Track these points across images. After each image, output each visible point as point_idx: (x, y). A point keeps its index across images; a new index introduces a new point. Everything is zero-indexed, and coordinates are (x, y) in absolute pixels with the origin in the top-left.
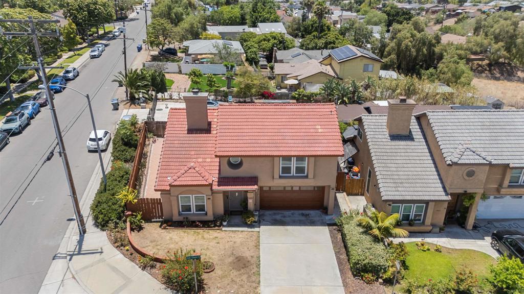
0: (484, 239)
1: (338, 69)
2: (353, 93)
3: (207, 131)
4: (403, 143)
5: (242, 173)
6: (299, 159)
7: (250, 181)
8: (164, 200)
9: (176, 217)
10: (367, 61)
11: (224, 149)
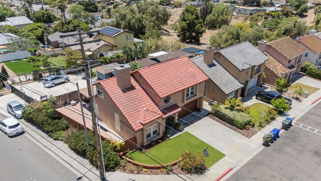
0: (253, 98)
1: (112, 41)
2: (140, 52)
3: (133, 88)
4: (214, 68)
5: (169, 104)
6: (193, 87)
7: (175, 107)
8: (138, 136)
9: (146, 143)
10: (127, 34)
11: (163, 93)
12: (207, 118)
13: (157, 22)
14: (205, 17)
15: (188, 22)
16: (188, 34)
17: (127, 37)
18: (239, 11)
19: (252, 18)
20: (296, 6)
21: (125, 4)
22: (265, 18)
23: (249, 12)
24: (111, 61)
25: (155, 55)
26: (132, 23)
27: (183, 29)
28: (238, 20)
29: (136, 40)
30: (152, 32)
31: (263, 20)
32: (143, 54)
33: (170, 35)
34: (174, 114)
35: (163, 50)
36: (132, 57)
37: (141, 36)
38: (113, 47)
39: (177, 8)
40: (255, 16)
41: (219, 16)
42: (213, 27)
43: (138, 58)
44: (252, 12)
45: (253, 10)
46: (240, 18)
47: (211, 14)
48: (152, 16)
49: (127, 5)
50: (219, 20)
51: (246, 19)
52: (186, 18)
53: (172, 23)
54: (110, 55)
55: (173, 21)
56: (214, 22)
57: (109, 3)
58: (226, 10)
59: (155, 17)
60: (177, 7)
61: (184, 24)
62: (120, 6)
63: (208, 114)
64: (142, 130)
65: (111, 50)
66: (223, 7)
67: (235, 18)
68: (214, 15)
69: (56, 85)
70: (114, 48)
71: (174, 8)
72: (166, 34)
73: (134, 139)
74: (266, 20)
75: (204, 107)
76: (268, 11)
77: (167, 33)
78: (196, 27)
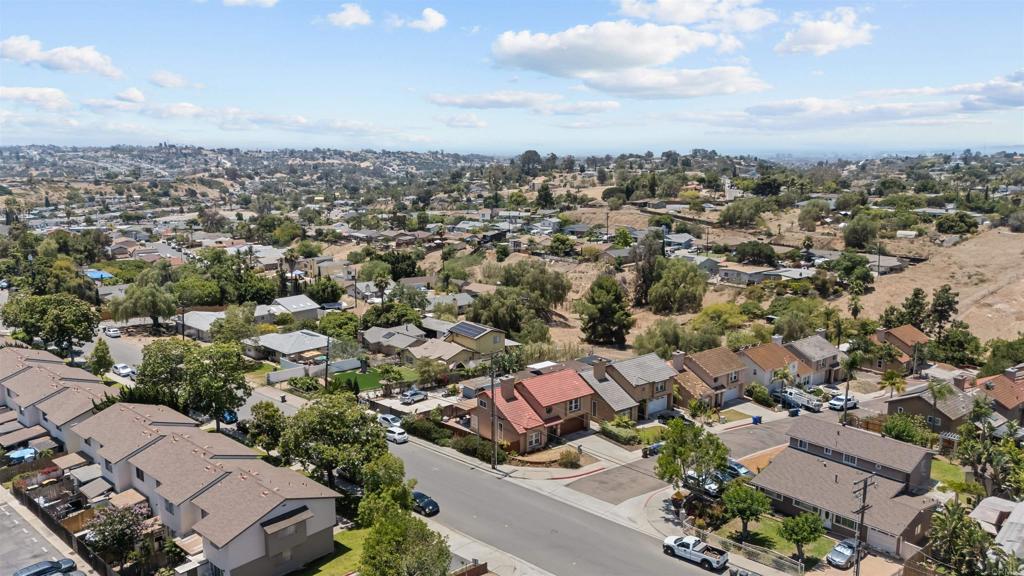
0: (655, 421)
1: (473, 345)
2: (517, 362)
3: (515, 399)
4: (605, 383)
5: (552, 415)
6: (576, 400)
7: (558, 418)
8: (522, 440)
9: (528, 450)
10: (494, 334)
11: (545, 403)
12: (594, 436)
13: (542, 300)
14: (648, 287)
15: (600, 306)
16: (600, 328)
17: (495, 338)
18: (726, 274)
19: (750, 293)
20: (845, 269)
21: (470, 249)
22: (779, 294)
23: (746, 279)
24: (474, 375)
25: (537, 366)
26: (500, 315)
27: (592, 319)
28: (721, 295)
29: (508, 343)
30: (533, 327)
31: (773, 298)
32: (521, 366)
33: (569, 326)
34: (556, 425)
35: (550, 359)
36: (504, 369)
37: (513, 333)
38: (474, 355)
39: (589, 264)
40: (758, 287)
41: (676, 286)
42: (665, 309)
43: (514, 371)
44: (751, 279)
45: (756, 273)
46: (726, 291)
47: (658, 281)
48: (533, 290)
49: (475, 252)
50: (678, 295)
51: (740, 293)
52: (596, 299)
53: (577, 296)
54: (472, 365)
55: (577, 292)
56: (669, 298)
57: (433, 244)
58: (692, 274)
59: (537, 292)
60: (588, 260)
61: (594, 309)
62: (458, 254)
63: (595, 433)
64: (525, 434)
65: (471, 359)
66: (684, 269)
67: (716, 291)
68: (665, 285)
69: (416, 402)
70: (476, 356)
71: (580, 262)
72: (561, 322)
73: (518, 443)
74: (779, 297)
75: (591, 427)
76: (784, 279)
77: (562, 320)
78: (616, 316)
